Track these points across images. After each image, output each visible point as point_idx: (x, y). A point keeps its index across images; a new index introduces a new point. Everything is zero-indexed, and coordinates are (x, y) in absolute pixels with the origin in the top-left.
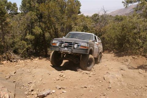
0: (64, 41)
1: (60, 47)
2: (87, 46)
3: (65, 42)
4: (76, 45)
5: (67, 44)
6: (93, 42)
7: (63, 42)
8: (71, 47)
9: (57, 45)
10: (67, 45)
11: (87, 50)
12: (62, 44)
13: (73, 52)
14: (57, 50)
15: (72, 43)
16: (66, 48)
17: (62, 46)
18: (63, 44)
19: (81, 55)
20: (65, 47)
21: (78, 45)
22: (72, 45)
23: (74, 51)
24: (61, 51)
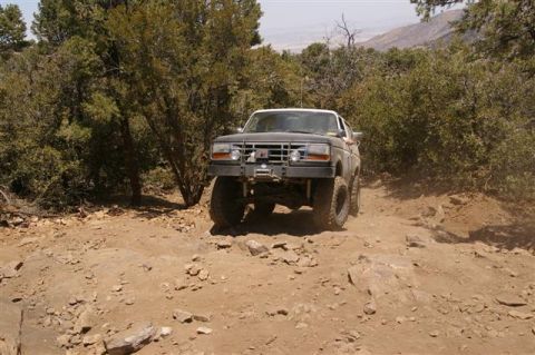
0: (254, 144)
1: (243, 165)
2: (327, 153)
3: (257, 146)
4: (296, 151)
5: (265, 151)
6: (338, 136)
7: (251, 146)
8: (279, 159)
9: (234, 158)
10: (266, 157)
11: (329, 164)
12: (248, 152)
13: (288, 175)
14: (235, 172)
15: (280, 147)
16: (264, 166)
17: (249, 160)
18: (253, 154)
19: (309, 182)
20: (259, 161)
21: (302, 153)
22: (279, 153)
23: (291, 173)
24: (247, 175)
